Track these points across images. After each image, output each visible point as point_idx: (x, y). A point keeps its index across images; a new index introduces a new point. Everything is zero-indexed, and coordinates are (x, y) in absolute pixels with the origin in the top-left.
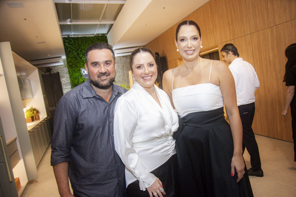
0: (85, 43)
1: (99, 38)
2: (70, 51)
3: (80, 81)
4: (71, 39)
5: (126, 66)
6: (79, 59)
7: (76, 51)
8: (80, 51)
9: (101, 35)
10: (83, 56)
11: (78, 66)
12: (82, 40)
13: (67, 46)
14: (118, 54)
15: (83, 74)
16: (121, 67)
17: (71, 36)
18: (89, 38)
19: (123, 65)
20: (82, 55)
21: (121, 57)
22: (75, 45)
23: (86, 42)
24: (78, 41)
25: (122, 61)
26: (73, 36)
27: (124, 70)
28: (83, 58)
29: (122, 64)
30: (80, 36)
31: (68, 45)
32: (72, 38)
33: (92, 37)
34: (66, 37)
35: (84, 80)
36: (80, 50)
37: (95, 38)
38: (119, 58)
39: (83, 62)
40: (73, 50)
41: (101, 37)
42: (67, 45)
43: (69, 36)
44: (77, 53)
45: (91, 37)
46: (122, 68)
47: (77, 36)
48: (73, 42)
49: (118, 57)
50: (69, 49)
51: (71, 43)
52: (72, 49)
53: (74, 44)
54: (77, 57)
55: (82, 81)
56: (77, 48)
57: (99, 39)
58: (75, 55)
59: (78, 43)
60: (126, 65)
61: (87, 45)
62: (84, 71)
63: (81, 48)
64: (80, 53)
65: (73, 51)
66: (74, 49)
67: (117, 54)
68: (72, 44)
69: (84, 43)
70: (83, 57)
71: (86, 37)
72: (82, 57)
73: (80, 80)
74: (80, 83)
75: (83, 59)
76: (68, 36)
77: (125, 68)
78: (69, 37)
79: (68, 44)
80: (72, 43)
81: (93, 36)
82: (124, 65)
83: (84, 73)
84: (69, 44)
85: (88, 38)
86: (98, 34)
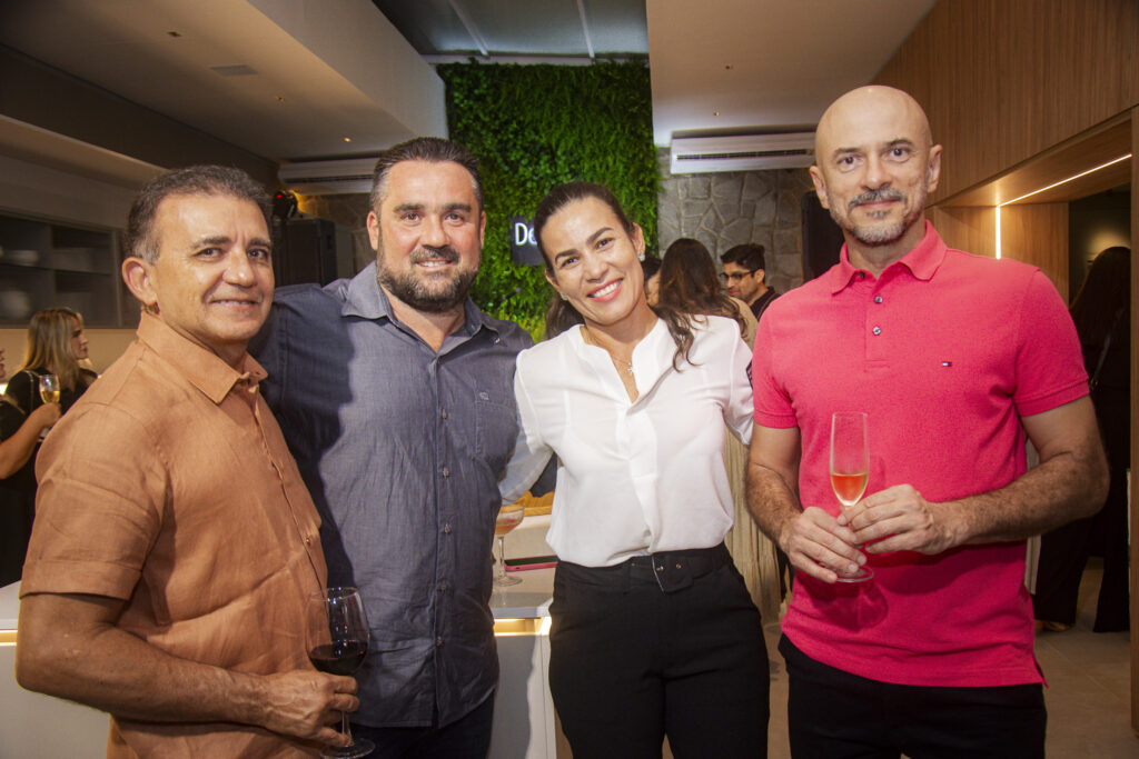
0: (540, 96)
1: (610, 73)
2: (467, 128)
3: (495, 276)
4: (481, 74)
5: (728, 224)
6: (506, 173)
7: (496, 132)
8: (516, 133)
9: (621, 62)
10: (522, 157)
11: (497, 202)
12: (529, 80)
13: (457, 106)
14: (686, 158)
15: (518, 243)
16: (702, 225)
17: (482, 62)
18: (564, 70)
19: (717, 217)
20: (521, 153)
21: (714, 179)
22: (495, 102)
23: (548, 91)
24: (511, 83)
25: (712, 200)
26: (492, 61)
27: (719, 243)
28: (525, 166)
29: (711, 214)
30: (523, 62)
31: (462, 102)
32: (488, 68)
33: (580, 71)
34: (463, 60)
35: (513, 273)
36: (515, 125)
37: (592, 73)
38: (698, 180)
39: (523, 184)
40: (484, 125)
41: (622, 69)
42: (457, 101)
43: (477, 58)
44: (500, 142)
45: (574, 68)
46: (711, 235)
47: (511, 61)
48: (485, 86)
49: (694, 175)
50: (464, 121)
51: (476, 92)
52: (477, 118)
53: (489, 99)
54: (500, 160)
55: (507, 277)
56: (501, 115)
57: (609, 81)
58: (490, 152)
59: (511, 93)
60: (734, 220)
61: (552, 108)
62: (521, 230)
63: (522, 118)
64: (515, 145)
65: (484, 132)
66: (487, 119)
67: (680, 158)
68: (480, 98)
69: (536, 96)
70: (524, 162)
71: (548, 69)
72: (518, 161)
73: (495, 270)
74: (495, 282)
75: (521, 170)
76: (472, 60)
77: (722, 235)
78: (474, 65)
79: (461, 97)
80: (482, 91)
81: (587, 63)
82: (723, 221)
83: (521, 239)
84: (467, 97)
85: (558, 74)
86: (612, 56)
